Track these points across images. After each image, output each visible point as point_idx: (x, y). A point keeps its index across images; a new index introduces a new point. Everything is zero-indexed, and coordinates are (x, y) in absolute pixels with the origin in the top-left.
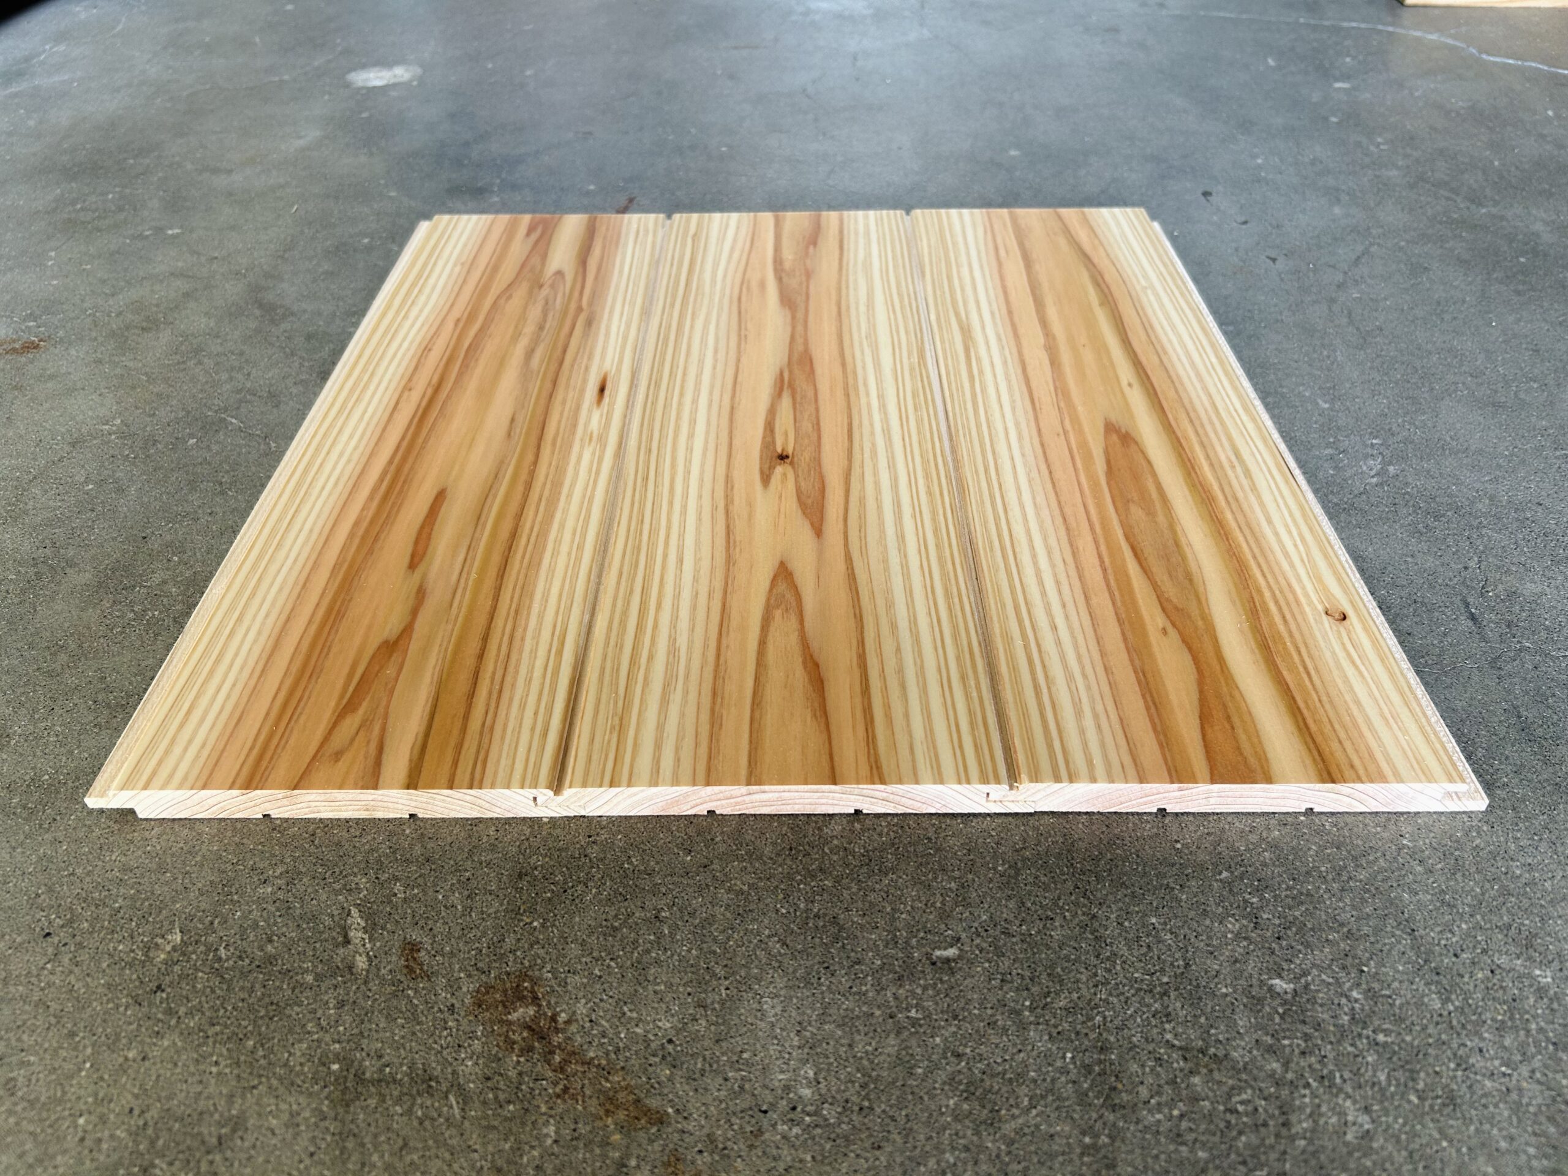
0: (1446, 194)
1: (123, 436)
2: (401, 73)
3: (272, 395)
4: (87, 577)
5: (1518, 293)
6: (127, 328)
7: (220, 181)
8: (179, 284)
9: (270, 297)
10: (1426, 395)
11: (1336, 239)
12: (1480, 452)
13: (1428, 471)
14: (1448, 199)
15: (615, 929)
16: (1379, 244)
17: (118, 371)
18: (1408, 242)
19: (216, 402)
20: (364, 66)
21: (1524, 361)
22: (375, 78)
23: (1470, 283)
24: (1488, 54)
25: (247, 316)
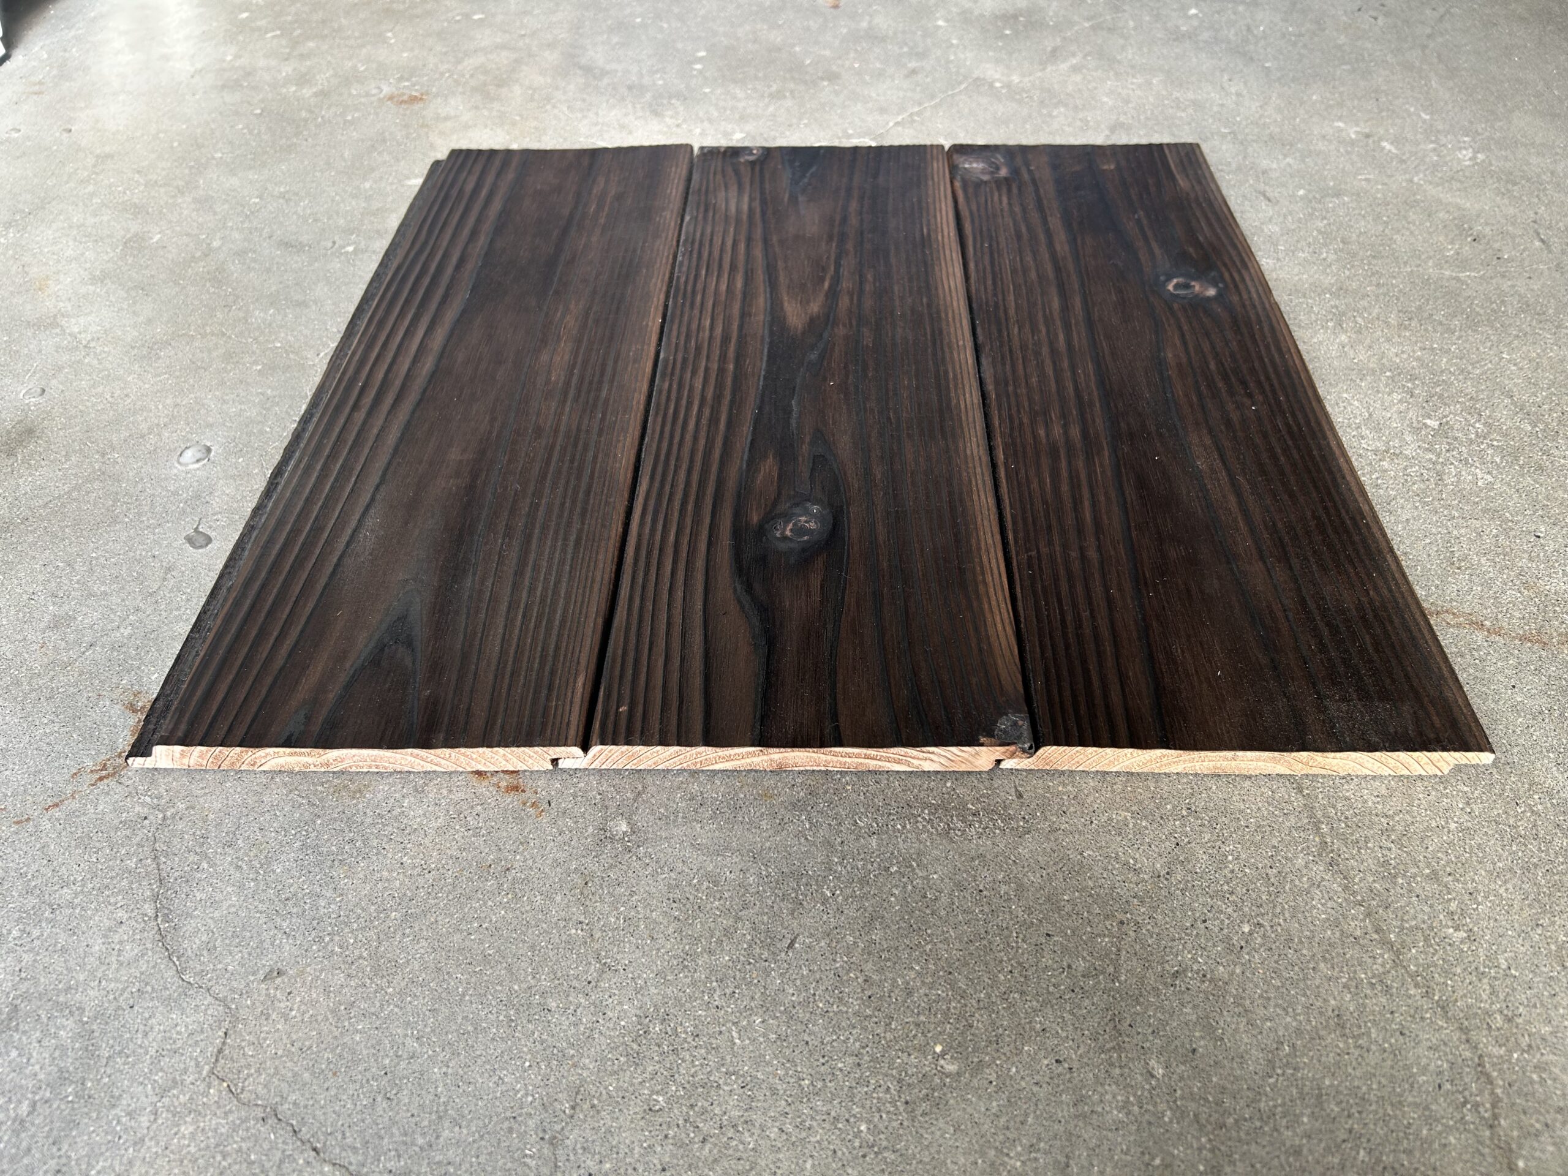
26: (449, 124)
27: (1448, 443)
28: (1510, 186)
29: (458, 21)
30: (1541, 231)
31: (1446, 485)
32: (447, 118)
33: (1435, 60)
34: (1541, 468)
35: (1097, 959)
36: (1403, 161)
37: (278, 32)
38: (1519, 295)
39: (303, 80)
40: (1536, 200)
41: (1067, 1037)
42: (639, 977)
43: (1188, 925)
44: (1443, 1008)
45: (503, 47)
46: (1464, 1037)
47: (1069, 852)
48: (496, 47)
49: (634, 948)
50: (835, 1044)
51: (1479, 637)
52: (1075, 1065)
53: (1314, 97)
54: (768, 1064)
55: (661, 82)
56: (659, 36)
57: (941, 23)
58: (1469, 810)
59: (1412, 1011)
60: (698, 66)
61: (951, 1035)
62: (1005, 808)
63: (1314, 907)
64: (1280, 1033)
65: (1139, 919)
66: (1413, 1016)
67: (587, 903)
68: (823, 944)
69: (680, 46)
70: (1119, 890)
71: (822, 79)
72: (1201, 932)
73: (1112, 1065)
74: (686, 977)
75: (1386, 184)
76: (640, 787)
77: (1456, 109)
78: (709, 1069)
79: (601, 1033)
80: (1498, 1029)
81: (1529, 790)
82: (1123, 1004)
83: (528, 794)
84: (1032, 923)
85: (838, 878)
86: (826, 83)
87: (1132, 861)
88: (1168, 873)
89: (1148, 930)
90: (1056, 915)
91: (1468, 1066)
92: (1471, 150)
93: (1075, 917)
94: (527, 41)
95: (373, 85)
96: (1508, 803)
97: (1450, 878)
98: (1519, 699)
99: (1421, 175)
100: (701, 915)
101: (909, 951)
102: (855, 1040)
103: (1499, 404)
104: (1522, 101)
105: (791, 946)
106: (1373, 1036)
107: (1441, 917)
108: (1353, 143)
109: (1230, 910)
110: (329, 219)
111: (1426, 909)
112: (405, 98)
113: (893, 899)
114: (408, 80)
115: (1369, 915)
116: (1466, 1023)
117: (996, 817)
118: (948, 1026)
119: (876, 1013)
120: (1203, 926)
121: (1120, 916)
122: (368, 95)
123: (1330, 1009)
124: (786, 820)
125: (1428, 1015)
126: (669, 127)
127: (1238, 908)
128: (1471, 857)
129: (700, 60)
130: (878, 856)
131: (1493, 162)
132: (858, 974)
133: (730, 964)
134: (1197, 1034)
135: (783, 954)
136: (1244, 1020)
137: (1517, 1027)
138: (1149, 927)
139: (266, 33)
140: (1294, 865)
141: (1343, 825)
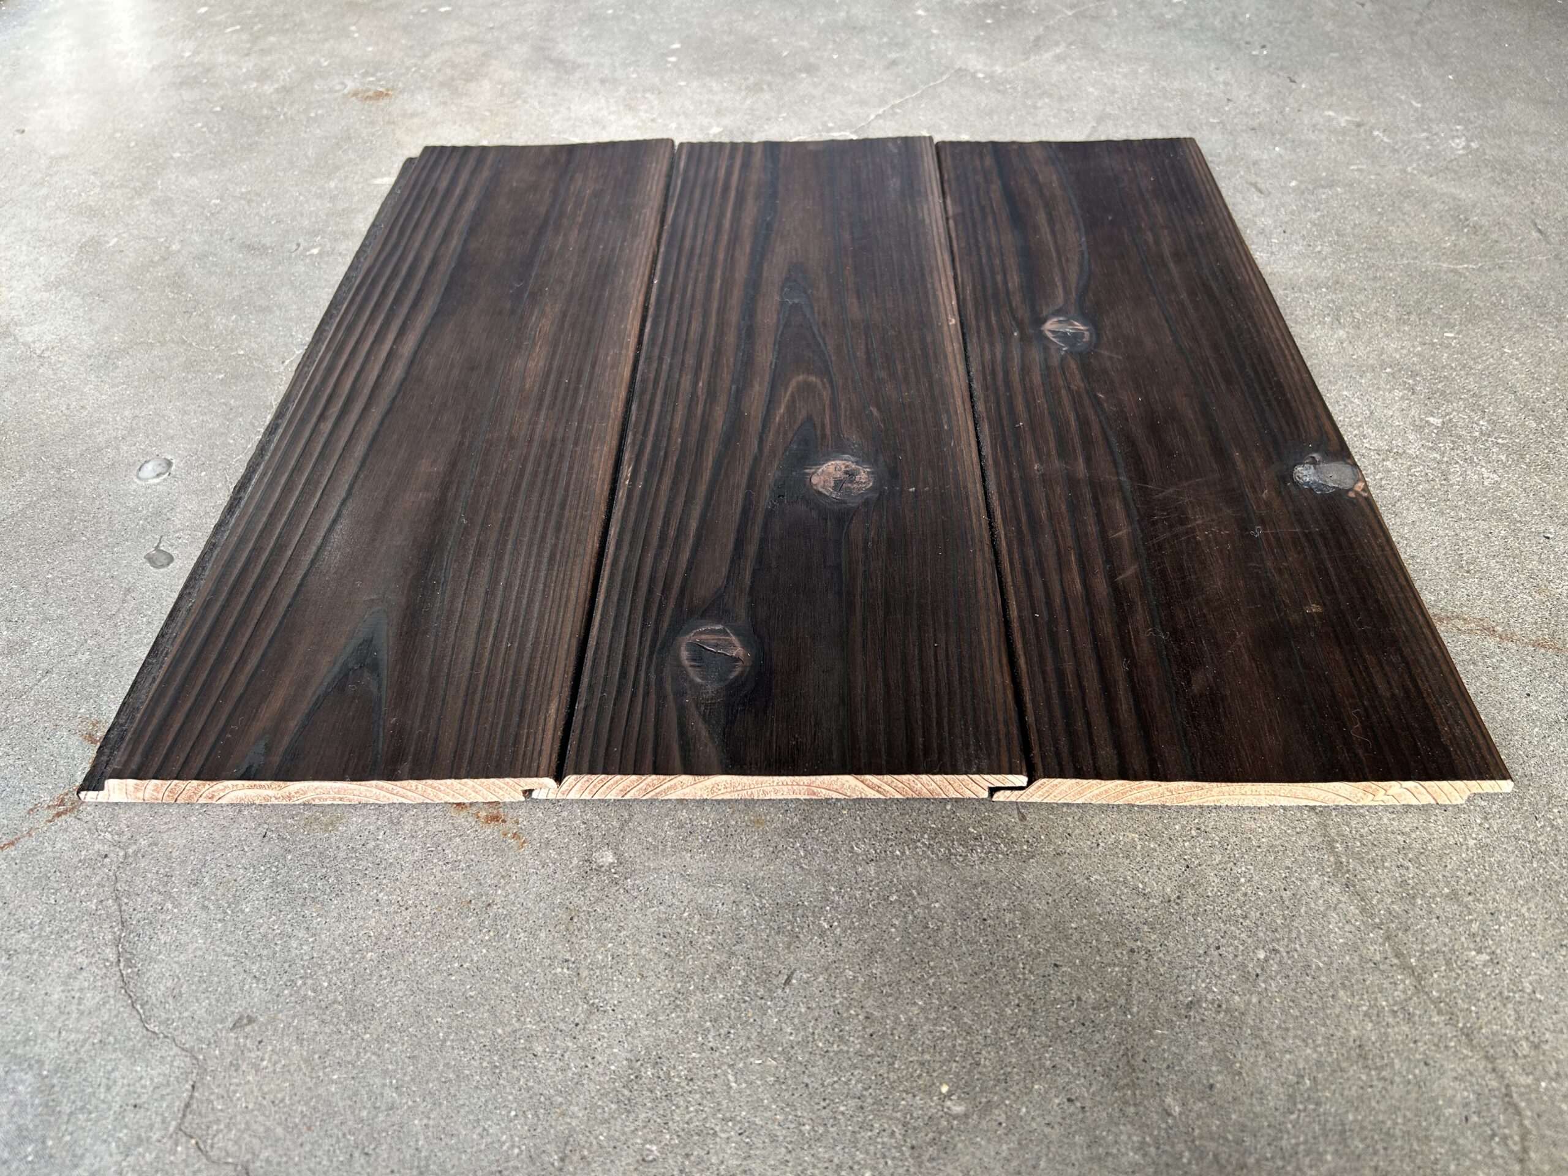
26: (416, 120)
27: (1453, 442)
28: (1505, 176)
29: (424, 14)
30: (1538, 221)
31: (1452, 485)
32: (413, 115)
33: (1425, 47)
34: (1548, 467)
35: (1108, 990)
36: (1394, 151)
37: (238, 27)
38: (1519, 288)
39: (264, 76)
40: (1532, 190)
41: (1079, 1074)
42: (629, 1018)
43: (1201, 952)
44: (1467, 1035)
45: (471, 40)
46: (1490, 1066)
47: (1075, 877)
48: (464, 41)
49: (623, 987)
50: (836, 1086)
51: (1491, 643)
52: (1088, 1104)
53: (1303, 86)
54: (767, 1108)
55: (634, 76)
56: (632, 28)
57: (920, 12)
58: (1487, 826)
59: (1436, 1040)
60: (673, 59)
61: (957, 1075)
62: (1008, 831)
63: (1330, 931)
64: (1301, 1066)
65: (1150, 947)
66: (1436, 1045)
67: (574, 939)
68: (821, 979)
69: (653, 38)
70: (1128, 917)
71: (800, 71)
72: (1215, 960)
73: (1126, 1103)
74: (678, 1017)
75: (1379, 174)
76: (626, 816)
77: (1448, 97)
78: (704, 1116)
79: (590, 1079)
80: (1525, 1057)
81: (1548, 803)
82: (1136, 1037)
83: (509, 824)
84: (1039, 953)
85: (835, 909)
86: (804, 75)
87: (1141, 886)
88: (1178, 898)
89: (1159, 958)
90: (1064, 944)
91: (1495, 1097)
92: (1464, 139)
93: (1083, 945)
94: (496, 34)
95: (337, 81)
96: (1527, 817)
97: (1470, 898)
98: (1535, 708)
99: (1415, 165)
100: (693, 950)
101: (911, 985)
102: (858, 1082)
103: (1502, 400)
104: (1514, 89)
105: (788, 981)
106: (1397, 1067)
107: (1463, 939)
108: (1344, 132)
109: (1243, 936)
110: (292, 221)
111: (1447, 931)
112: (371, 94)
113: (893, 930)
114: (373, 75)
115: (1388, 938)
116: (1492, 1051)
117: (999, 841)
118: (954, 1065)
119: (879, 1052)
120: (1216, 953)
121: (1130, 944)
122: (331, 91)
123: (1351, 1040)
124: (780, 847)
125: (1452, 1044)
126: (643, 121)
127: (1252, 934)
128: (1491, 875)
129: (673, 53)
130: (877, 885)
131: (1487, 151)
132: (859, 1011)
133: (725, 1002)
134: (1214, 1069)
135: (780, 991)
136: (1263, 1053)
137: (1544, 1054)
138: (1161, 955)
139: (225, 28)
140: (1308, 886)
141: (1358, 844)
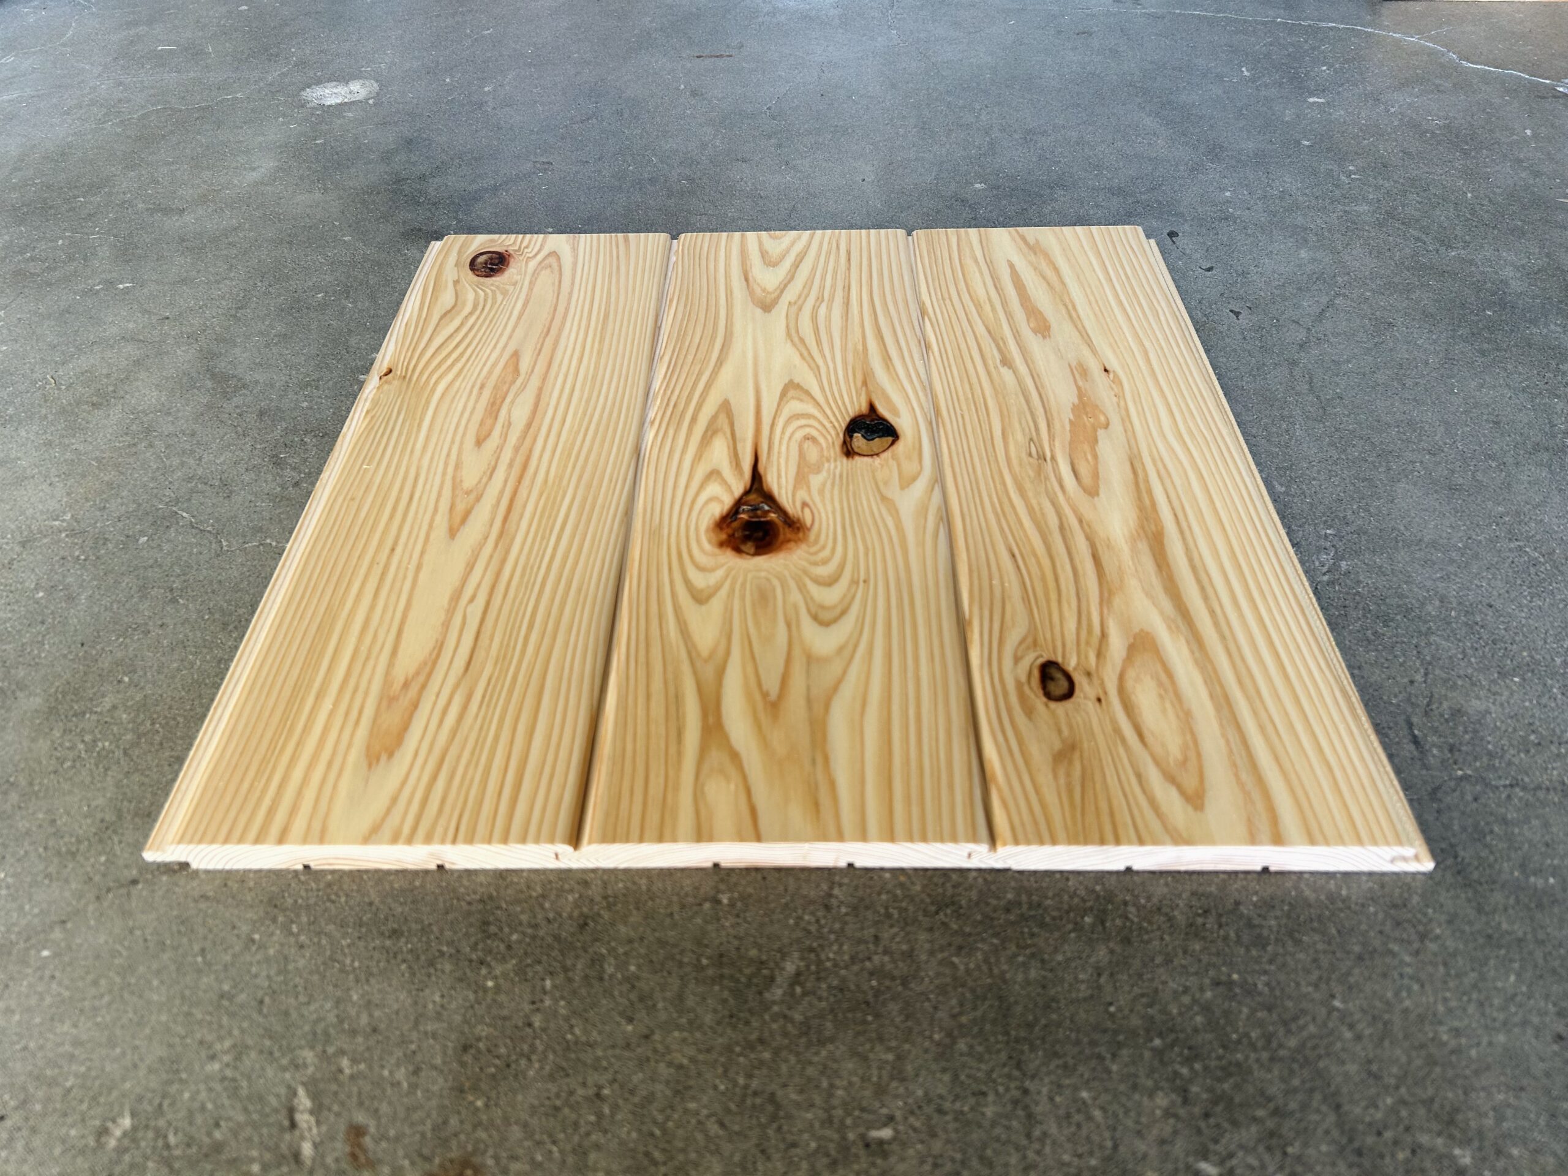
0: (1416, 233)
1: (72, 534)
2: (357, 90)
3: (224, 484)
4: (36, 702)
5: (1483, 353)
6: (78, 404)
7: (173, 223)
8: (130, 349)
9: (222, 365)
10: (1382, 476)
11: (1300, 289)
12: (1434, 544)
13: (1380, 567)
14: (1418, 239)
15: (557, 1109)
16: (1344, 295)
17: (68, 455)
18: (1373, 291)
19: (167, 492)
20: (319, 82)
21: (1484, 436)
22: (331, 95)
23: (1435, 342)
24: (1468, 60)
25: (199, 389)
